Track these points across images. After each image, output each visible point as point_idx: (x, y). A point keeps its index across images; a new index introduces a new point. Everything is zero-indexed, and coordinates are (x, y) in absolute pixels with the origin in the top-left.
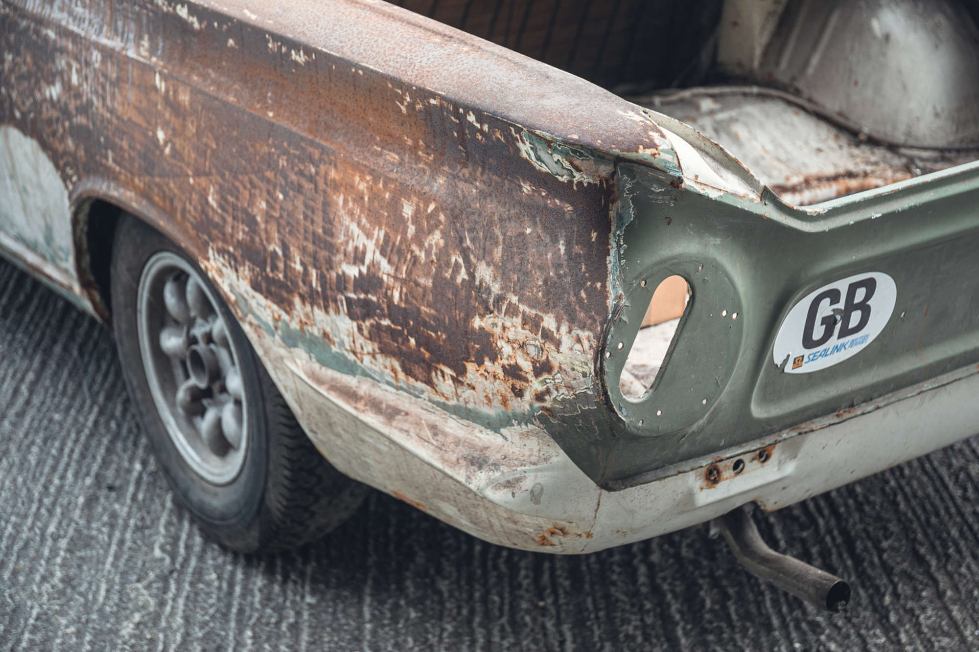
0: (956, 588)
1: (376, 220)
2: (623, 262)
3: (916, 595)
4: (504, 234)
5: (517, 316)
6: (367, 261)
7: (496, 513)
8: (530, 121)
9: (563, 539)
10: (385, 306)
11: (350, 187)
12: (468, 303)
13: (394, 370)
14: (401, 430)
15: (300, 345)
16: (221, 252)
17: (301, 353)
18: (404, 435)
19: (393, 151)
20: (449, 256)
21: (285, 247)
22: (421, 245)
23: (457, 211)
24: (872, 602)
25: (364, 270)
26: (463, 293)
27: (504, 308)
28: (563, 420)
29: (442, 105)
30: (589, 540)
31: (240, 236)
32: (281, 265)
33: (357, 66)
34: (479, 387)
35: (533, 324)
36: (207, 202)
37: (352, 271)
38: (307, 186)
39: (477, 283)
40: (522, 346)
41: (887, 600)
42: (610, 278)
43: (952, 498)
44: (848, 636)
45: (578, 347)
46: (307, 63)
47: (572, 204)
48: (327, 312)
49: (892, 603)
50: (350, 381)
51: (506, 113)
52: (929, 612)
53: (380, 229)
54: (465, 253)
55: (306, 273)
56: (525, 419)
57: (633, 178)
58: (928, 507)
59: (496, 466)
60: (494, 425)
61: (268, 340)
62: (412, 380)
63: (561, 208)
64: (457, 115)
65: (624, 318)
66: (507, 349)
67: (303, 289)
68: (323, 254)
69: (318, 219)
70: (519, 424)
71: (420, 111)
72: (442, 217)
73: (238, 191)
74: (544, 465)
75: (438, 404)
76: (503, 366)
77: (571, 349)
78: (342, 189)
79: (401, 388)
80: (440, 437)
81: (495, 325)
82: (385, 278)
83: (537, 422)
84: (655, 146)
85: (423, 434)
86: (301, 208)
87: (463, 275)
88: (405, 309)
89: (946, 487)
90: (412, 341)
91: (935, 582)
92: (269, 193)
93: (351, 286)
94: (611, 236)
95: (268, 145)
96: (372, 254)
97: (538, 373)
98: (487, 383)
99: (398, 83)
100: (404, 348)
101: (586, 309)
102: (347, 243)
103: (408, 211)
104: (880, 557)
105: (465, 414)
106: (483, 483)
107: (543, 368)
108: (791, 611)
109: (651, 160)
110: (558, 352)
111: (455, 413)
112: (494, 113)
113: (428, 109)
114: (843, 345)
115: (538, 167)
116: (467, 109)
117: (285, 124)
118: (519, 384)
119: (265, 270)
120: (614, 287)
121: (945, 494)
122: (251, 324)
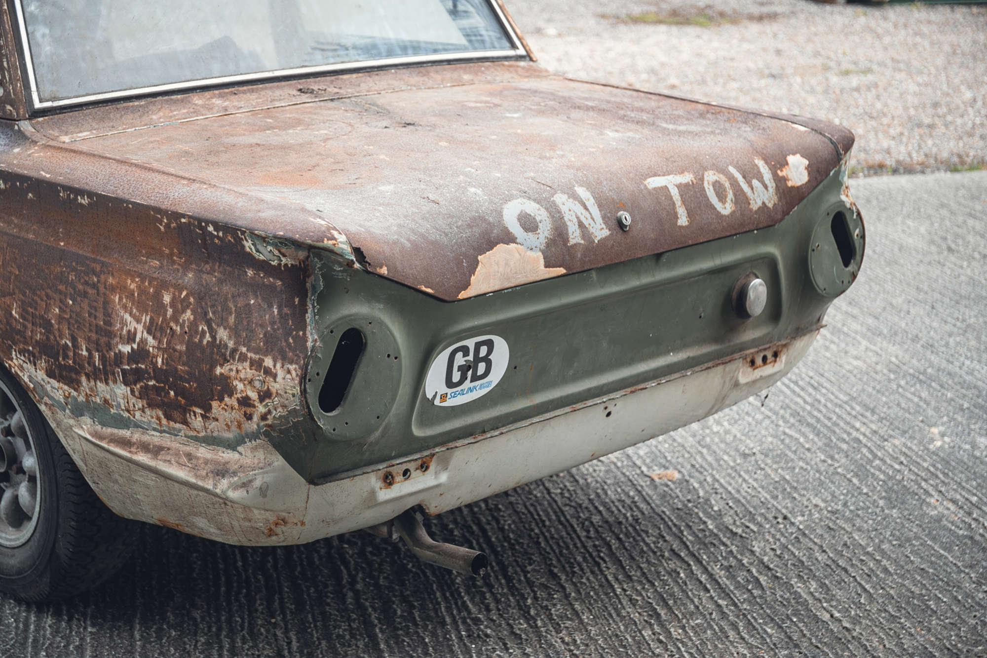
0: (578, 592)
1: (143, 309)
2: (317, 317)
3: (550, 597)
4: (236, 306)
5: (246, 361)
6: (137, 340)
7: (236, 516)
8: (251, 226)
9: (284, 529)
10: (151, 371)
11: (123, 288)
12: (212, 358)
13: (159, 419)
14: (165, 461)
15: (86, 413)
16: (22, 352)
17: (87, 420)
18: (167, 464)
19: (155, 259)
20: (197, 327)
21: (74, 340)
22: (177, 322)
23: (202, 294)
24: (519, 605)
25: (135, 346)
26: (208, 350)
27: (237, 357)
28: (281, 432)
29: (190, 222)
30: (303, 528)
31: (38, 337)
32: (71, 354)
33: (128, 202)
34: (221, 419)
35: (257, 365)
36: (11, 314)
37: (126, 349)
38: (91, 291)
39: (218, 342)
40: (251, 382)
41: (529, 601)
42: (309, 328)
43: (579, 537)
44: (500, 625)
45: (288, 376)
46: (89, 204)
47: (281, 280)
48: (107, 384)
49: (532, 604)
50: (125, 433)
51: (234, 222)
52: (559, 607)
53: (147, 315)
54: (209, 323)
55: (91, 355)
56: (254, 436)
57: (321, 260)
58: (562, 544)
59: (235, 473)
60: (232, 446)
61: (60, 415)
62: (172, 423)
63: (274, 284)
64: (201, 228)
65: (319, 355)
66: (240, 386)
67: (88, 369)
68: (103, 340)
69: (100, 315)
70: (250, 441)
71: (174, 228)
72: (192, 300)
73: (36, 303)
74: (269, 468)
75: (191, 437)
76: (238, 399)
77: (284, 379)
78: (118, 290)
79: (164, 431)
80: (194, 461)
81: (231, 370)
82: (151, 349)
83: (263, 437)
84: (335, 239)
85: (181, 461)
86: (86, 308)
87: (208, 337)
88: (166, 370)
89: (575, 531)
90: (172, 393)
91: (564, 588)
92: (61, 301)
93: (125, 360)
94: (308, 300)
95: (61, 266)
96: (141, 333)
97: (262, 399)
98: (227, 414)
99: (158, 210)
100: (166, 400)
101: (293, 350)
102: (122, 329)
103: (167, 299)
104: (525, 576)
105: (212, 441)
106: (226, 486)
107: (265, 395)
108: (459, 612)
109: (332, 247)
110: (275, 382)
111: (204, 442)
112: (226, 223)
113: (180, 226)
114: (475, 388)
115: (257, 257)
116: (208, 222)
117: (73, 249)
118: (249, 410)
119: (58, 360)
120: (311, 334)
121: (574, 536)
122: (46, 404)
